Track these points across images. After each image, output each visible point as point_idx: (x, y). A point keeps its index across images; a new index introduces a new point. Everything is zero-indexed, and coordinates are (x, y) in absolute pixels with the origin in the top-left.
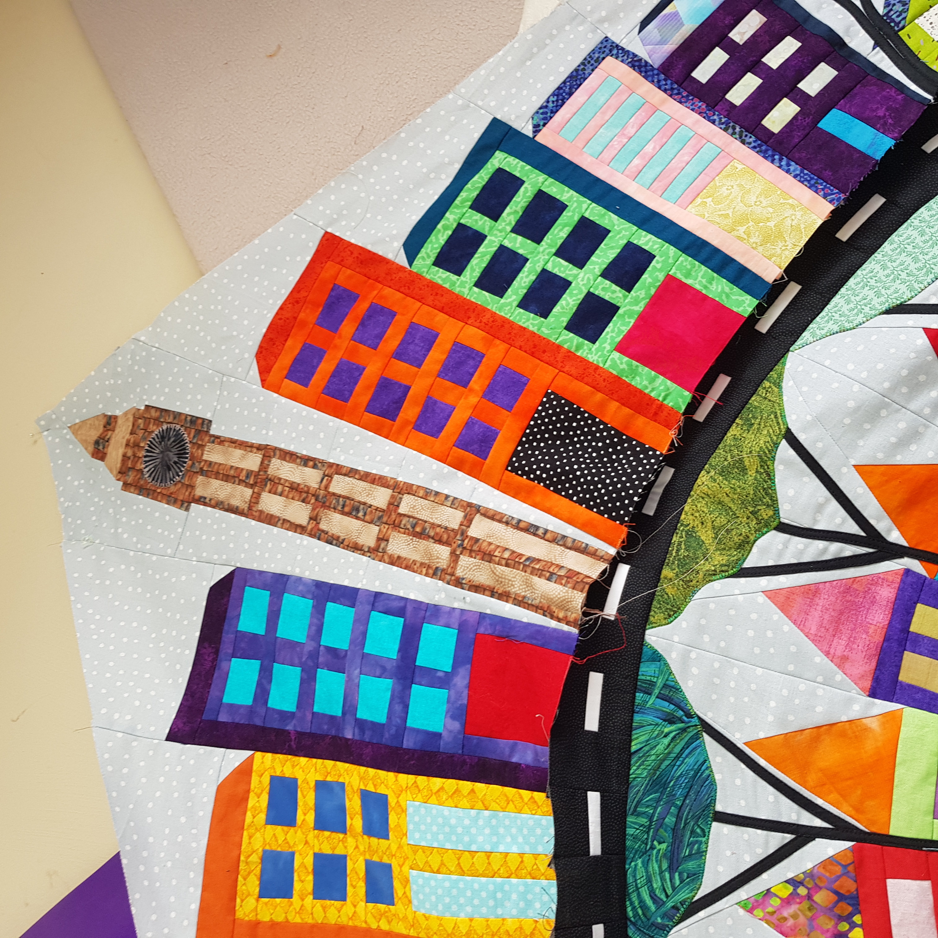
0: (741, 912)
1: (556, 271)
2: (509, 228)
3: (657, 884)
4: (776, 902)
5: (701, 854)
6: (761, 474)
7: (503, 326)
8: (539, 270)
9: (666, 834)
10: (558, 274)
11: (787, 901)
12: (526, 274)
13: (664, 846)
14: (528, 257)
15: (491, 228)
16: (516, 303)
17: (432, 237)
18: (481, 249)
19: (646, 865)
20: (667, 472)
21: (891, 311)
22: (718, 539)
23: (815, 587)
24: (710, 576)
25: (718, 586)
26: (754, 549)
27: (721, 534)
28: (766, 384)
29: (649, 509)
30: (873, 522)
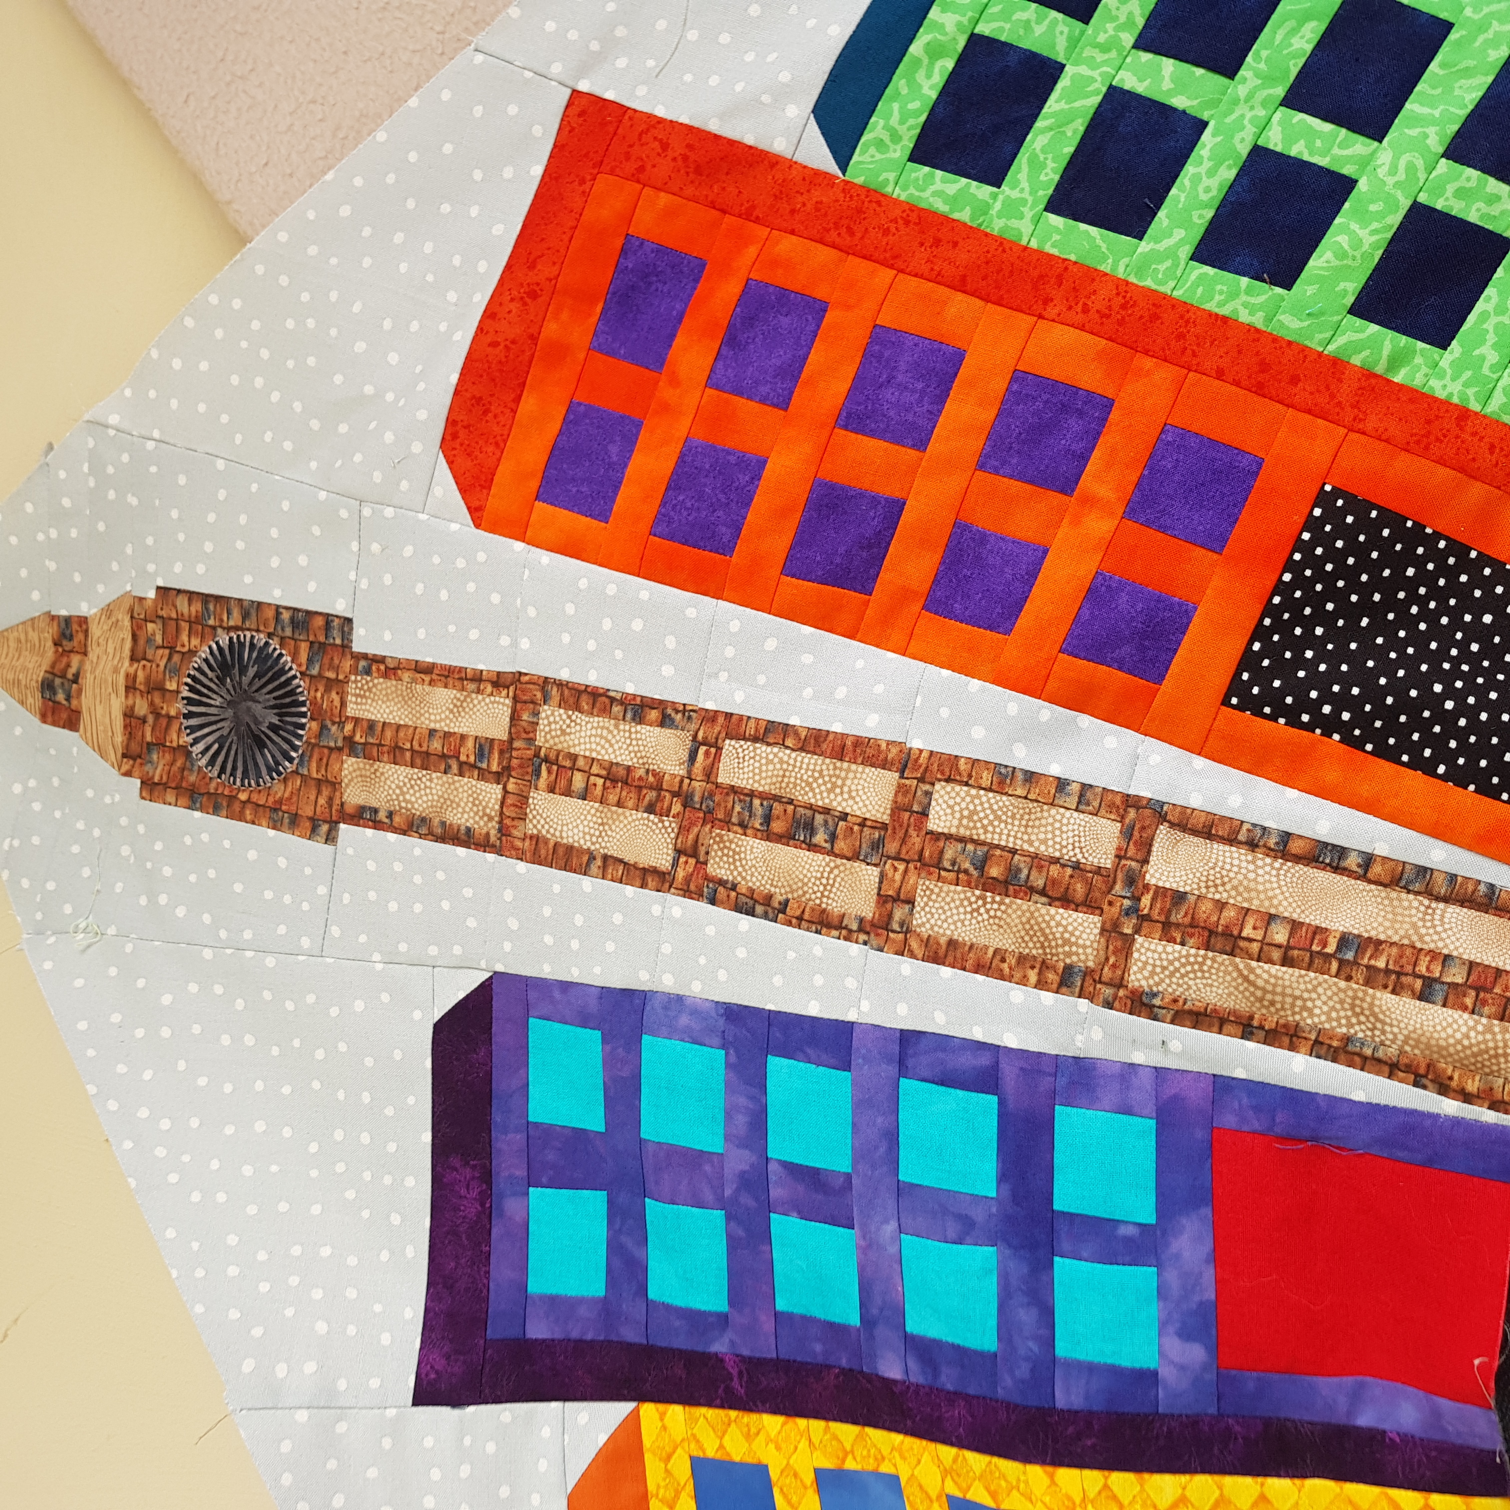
1: (1298, 150)
2: (1129, 39)
7: (1155, 317)
8: (1244, 150)
10: (1306, 157)
12: (1207, 164)
14: (1205, 116)
15: (1073, 43)
16: (1187, 250)
17: (899, 82)
18: (1054, 104)
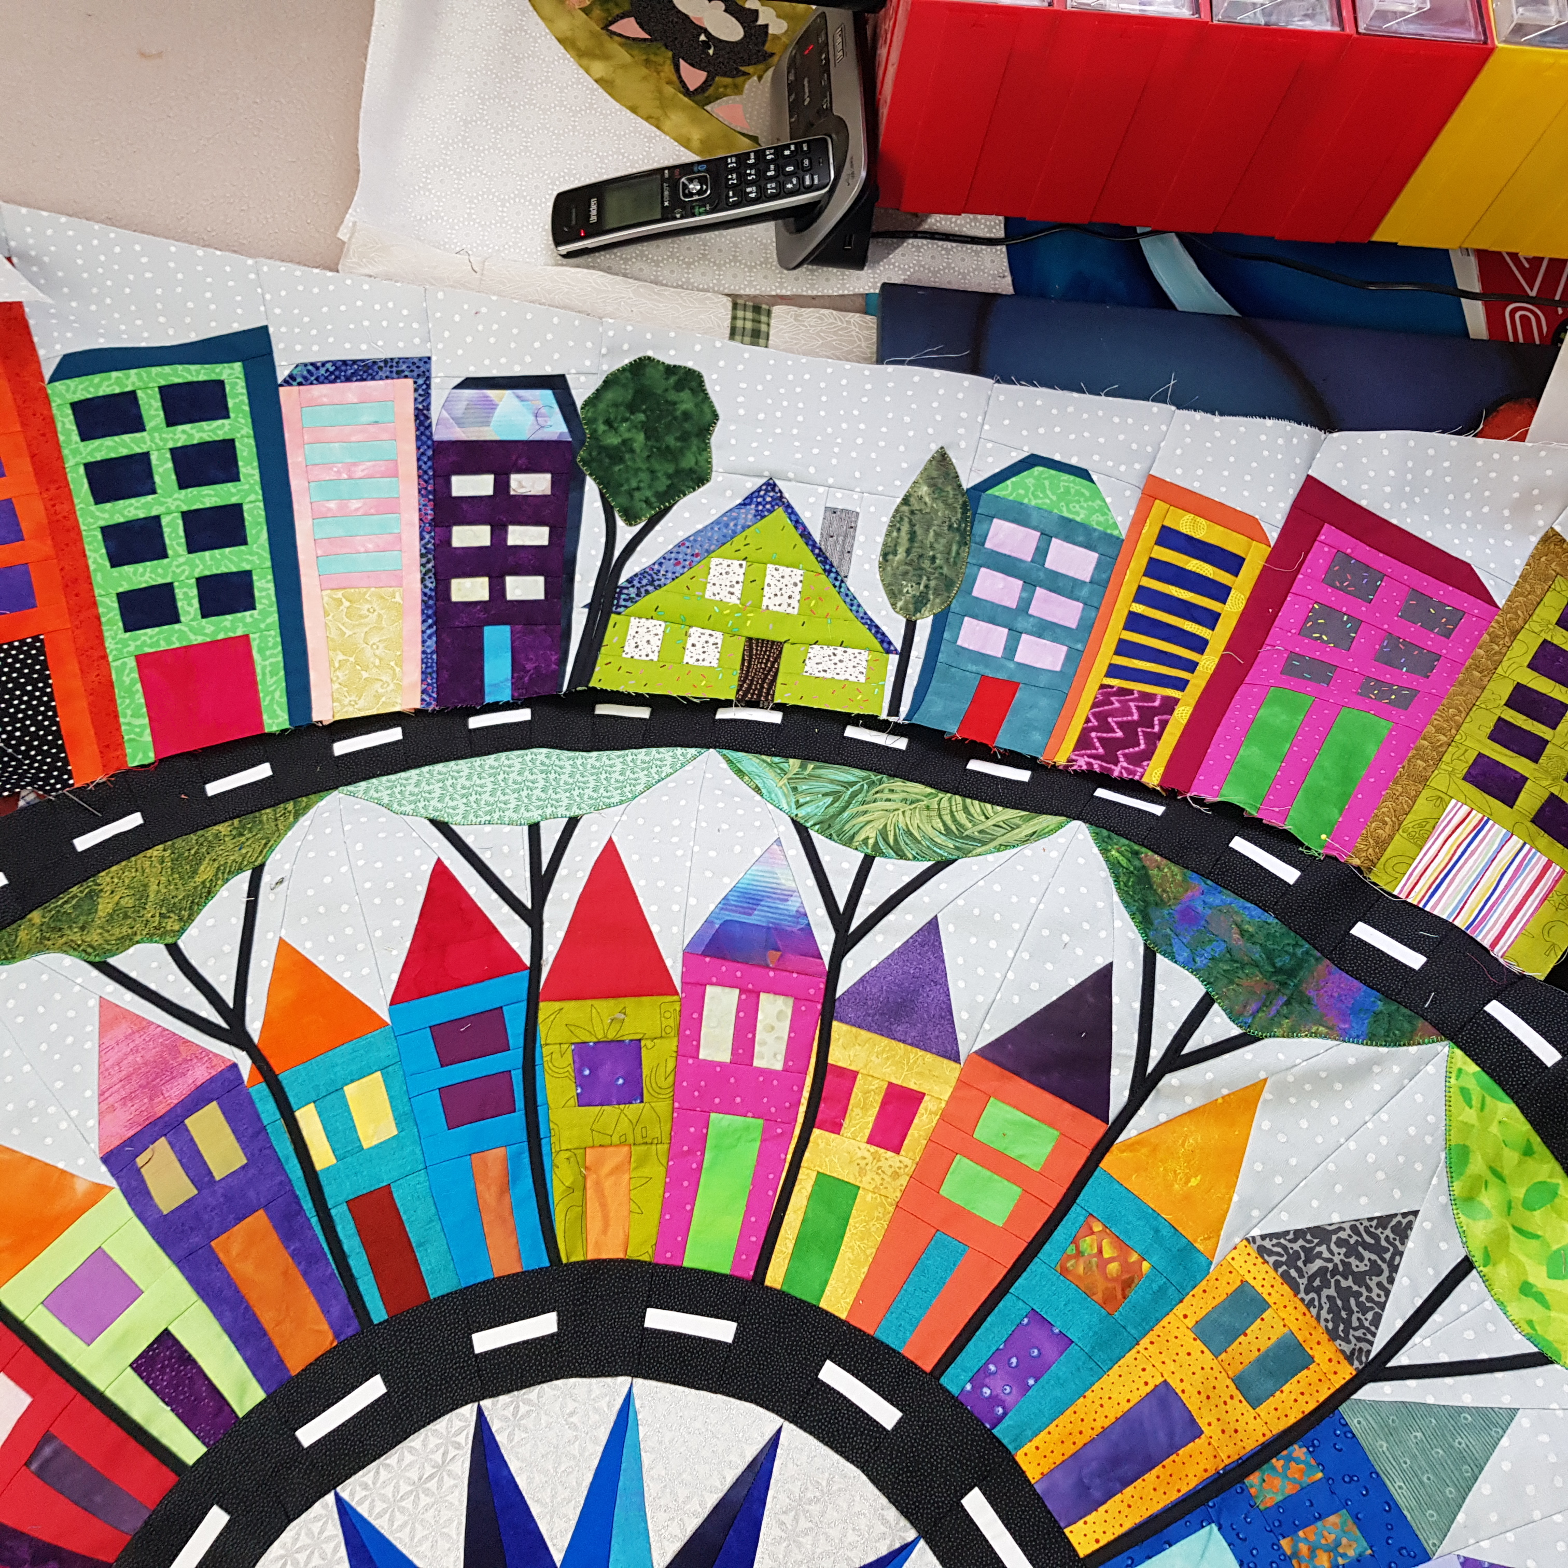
1: (167, 531)
2: (171, 445)
6: (204, 887)
10: (166, 536)
14: (159, 491)
15: (155, 429)
16: (103, 523)
17: (97, 378)
20: (134, 820)
21: (433, 821)
22: (111, 918)
23: (143, 1024)
24: (71, 948)
25: (68, 962)
26: (131, 950)
27: (119, 914)
28: (290, 806)
29: (82, 843)
30: (249, 1000)
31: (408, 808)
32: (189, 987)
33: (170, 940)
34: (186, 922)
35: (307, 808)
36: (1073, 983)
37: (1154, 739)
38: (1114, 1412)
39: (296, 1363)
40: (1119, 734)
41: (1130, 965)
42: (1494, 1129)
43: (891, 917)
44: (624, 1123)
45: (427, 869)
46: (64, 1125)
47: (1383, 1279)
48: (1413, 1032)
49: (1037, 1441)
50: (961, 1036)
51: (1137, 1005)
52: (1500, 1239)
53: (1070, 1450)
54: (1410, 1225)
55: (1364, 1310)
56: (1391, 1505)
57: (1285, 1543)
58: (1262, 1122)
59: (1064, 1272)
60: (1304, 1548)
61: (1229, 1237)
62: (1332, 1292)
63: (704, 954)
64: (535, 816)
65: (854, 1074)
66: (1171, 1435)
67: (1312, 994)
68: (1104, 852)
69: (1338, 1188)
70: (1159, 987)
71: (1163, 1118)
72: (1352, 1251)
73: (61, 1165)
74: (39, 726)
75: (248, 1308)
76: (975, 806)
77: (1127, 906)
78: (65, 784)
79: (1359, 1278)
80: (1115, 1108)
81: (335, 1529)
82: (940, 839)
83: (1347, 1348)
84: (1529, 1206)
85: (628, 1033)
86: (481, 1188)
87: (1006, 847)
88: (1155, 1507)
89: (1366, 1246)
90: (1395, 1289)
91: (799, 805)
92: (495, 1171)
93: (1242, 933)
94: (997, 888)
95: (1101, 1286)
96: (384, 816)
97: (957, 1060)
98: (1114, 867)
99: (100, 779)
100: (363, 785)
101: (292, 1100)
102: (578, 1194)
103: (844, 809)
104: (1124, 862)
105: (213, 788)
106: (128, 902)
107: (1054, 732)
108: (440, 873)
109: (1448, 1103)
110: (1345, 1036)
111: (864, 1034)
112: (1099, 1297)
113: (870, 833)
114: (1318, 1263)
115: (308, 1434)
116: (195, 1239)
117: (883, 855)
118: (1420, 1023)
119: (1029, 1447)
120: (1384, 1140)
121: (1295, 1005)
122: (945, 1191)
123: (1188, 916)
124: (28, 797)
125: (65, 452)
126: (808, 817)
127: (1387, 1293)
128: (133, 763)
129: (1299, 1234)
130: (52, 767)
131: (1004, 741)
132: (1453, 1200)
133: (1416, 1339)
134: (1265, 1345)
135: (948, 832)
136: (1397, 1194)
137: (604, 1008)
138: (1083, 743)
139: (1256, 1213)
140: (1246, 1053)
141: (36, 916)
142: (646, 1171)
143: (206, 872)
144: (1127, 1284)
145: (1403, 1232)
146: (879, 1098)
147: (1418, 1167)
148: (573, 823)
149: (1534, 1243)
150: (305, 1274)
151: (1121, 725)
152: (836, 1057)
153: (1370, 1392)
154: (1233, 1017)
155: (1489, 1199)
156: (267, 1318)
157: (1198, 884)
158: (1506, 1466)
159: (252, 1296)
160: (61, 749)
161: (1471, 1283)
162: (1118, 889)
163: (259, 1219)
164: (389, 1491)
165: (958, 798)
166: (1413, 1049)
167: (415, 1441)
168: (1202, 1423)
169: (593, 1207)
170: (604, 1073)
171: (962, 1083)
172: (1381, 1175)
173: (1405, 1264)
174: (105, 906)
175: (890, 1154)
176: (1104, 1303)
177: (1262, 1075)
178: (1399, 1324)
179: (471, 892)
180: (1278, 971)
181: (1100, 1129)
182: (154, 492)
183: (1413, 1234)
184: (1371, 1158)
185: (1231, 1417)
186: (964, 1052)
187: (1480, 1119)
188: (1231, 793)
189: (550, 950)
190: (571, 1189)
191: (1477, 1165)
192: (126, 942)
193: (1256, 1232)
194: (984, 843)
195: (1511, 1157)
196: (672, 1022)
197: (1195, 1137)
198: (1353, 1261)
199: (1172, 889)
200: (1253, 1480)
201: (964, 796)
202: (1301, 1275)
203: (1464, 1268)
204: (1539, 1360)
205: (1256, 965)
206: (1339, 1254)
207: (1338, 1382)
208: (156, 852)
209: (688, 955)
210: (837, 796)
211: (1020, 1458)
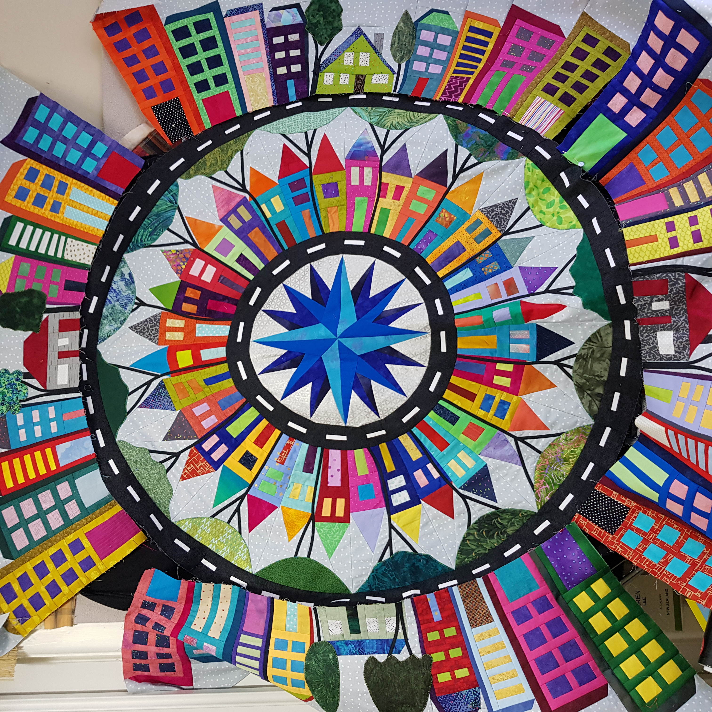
0: (161, 252)
2: (199, 40)
3: (144, 237)
4: (170, 253)
5: (159, 235)
6: (230, 156)
7: (179, 68)
8: (199, 60)
9: (153, 228)
10: (203, 65)
11: (173, 254)
12: (195, 58)
13: (151, 230)
15: (194, 35)
16: (186, 64)
17: (176, 23)
18: (188, 39)
19: (144, 232)
20: (210, 142)
21: (282, 134)
22: (210, 166)
23: (224, 190)
24: (202, 174)
25: (203, 177)
26: (217, 173)
27: (211, 165)
28: (246, 134)
29: (199, 149)
30: (246, 182)
31: (275, 132)
32: (232, 180)
33: (225, 170)
34: (228, 165)
35: (250, 135)
36: (438, 155)
37: (462, 90)
38: (446, 248)
39: (270, 259)
40: (453, 89)
41: (452, 149)
42: (535, 176)
43: (394, 145)
44: (335, 202)
45: (282, 146)
46: (210, 214)
47: (509, 214)
48: (518, 155)
49: (430, 255)
50: (412, 172)
51: (453, 158)
52: (536, 201)
53: (437, 256)
54: (516, 201)
55: (505, 221)
56: (506, 259)
57: (483, 269)
58: (483, 182)
59: (437, 221)
60: (486, 269)
61: (475, 209)
62: (498, 218)
63: (350, 159)
64: (306, 130)
65: (388, 184)
66: (459, 252)
67: (496, 151)
68: (447, 121)
69: (500, 195)
70: (459, 153)
71: (460, 184)
72: (502, 209)
73: (211, 222)
74: (182, 121)
75: (258, 248)
76: (416, 114)
77: (452, 134)
78: (192, 135)
79: (504, 215)
80: (449, 184)
81: (283, 289)
82: (406, 124)
83: (500, 230)
84: (543, 193)
85: (334, 181)
86: (305, 218)
87: (422, 123)
88: (456, 266)
89: (506, 207)
90: (512, 216)
91: (371, 119)
92: (307, 215)
93: (479, 137)
94: (420, 134)
95: (445, 223)
96: (269, 135)
97: (411, 177)
98: (449, 125)
99: (200, 133)
100: (263, 127)
101: (260, 203)
102: (327, 218)
103: (382, 119)
104: (451, 123)
105: (227, 132)
106: (213, 162)
107: (436, 91)
108: (285, 146)
109: (525, 172)
110: (502, 159)
111: (390, 174)
112: (444, 225)
113: (389, 124)
114: (495, 212)
115: (275, 272)
116: (244, 234)
117: (392, 129)
118: (520, 153)
119: (428, 257)
120: (510, 182)
121: (491, 154)
122: (410, 208)
123: (467, 135)
124: (184, 139)
125: (173, 45)
126: (373, 122)
127: (510, 217)
128: (207, 128)
129: (491, 207)
130: (187, 131)
131: (423, 95)
132: (526, 194)
133: (515, 226)
134: (481, 231)
135: (409, 121)
136: (513, 194)
137: (328, 175)
138: (444, 93)
139: (481, 203)
140: (479, 166)
141: (193, 167)
142: (342, 212)
143: (230, 153)
144: (451, 222)
145: (514, 203)
146: (394, 189)
147: (518, 187)
148: (315, 130)
149: (544, 201)
150: (269, 240)
151: (454, 87)
152: (383, 180)
153: (504, 238)
154: (476, 158)
155: (534, 193)
156: (262, 250)
157: (470, 126)
158: (530, 247)
159: (258, 245)
160: (189, 126)
161: (529, 212)
162: (450, 130)
163: (257, 229)
164: (294, 281)
165: (412, 112)
166: (517, 160)
167: (298, 272)
168: (466, 248)
169: (330, 221)
170: (329, 191)
171: (413, 183)
172: (509, 191)
173: (514, 210)
174: (208, 164)
175: (397, 201)
176: (445, 226)
177: (482, 171)
178: (512, 223)
179: (293, 150)
180: (488, 146)
181: (446, 189)
182: (197, 54)
183: (517, 203)
184: (507, 187)
185: (473, 246)
186: (413, 175)
187: (532, 174)
188: (479, 102)
189: (313, 163)
190: (325, 217)
191: (531, 185)
192: (215, 171)
193: (481, 208)
194: (417, 123)
195: (539, 182)
196: (344, 177)
197: (467, 188)
198: (503, 211)
199: (463, 129)
200: (477, 259)
201: (413, 111)
202: (490, 215)
203: (528, 209)
204: (541, 225)
205: (482, 145)
206: (499, 210)
207: (497, 237)
208: (217, 149)
209: (346, 160)
210: (380, 115)
211: (427, 260)
